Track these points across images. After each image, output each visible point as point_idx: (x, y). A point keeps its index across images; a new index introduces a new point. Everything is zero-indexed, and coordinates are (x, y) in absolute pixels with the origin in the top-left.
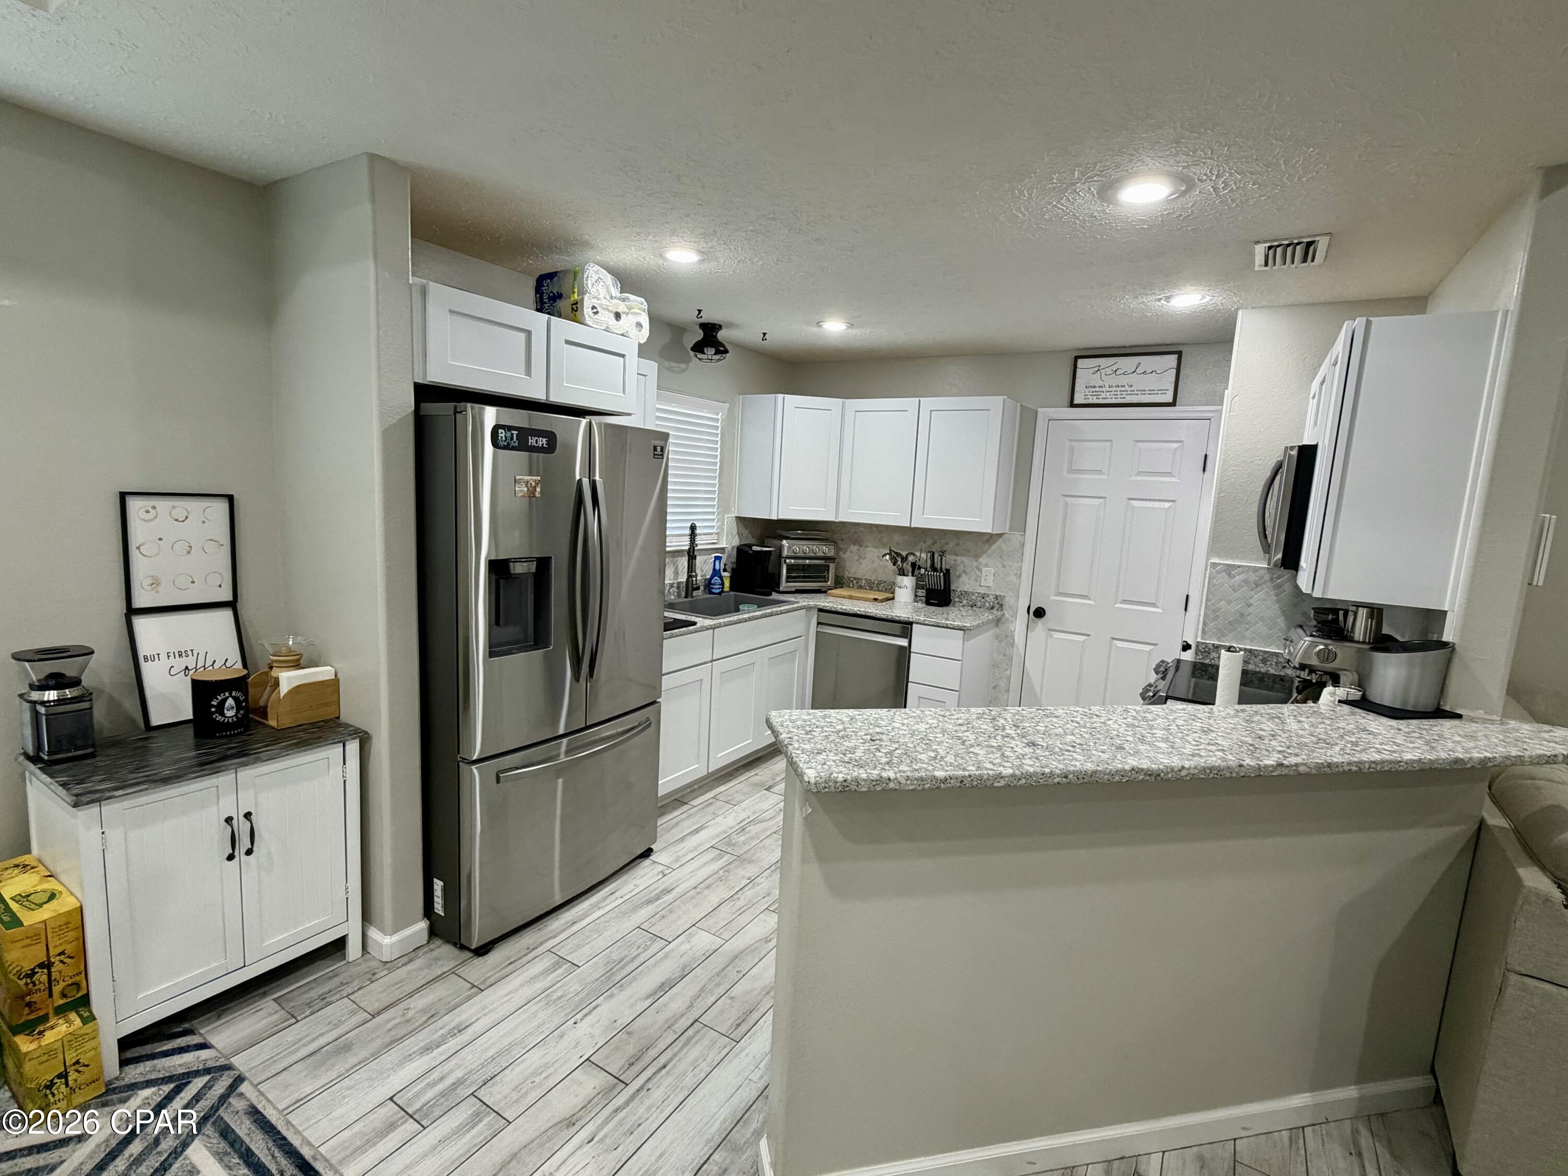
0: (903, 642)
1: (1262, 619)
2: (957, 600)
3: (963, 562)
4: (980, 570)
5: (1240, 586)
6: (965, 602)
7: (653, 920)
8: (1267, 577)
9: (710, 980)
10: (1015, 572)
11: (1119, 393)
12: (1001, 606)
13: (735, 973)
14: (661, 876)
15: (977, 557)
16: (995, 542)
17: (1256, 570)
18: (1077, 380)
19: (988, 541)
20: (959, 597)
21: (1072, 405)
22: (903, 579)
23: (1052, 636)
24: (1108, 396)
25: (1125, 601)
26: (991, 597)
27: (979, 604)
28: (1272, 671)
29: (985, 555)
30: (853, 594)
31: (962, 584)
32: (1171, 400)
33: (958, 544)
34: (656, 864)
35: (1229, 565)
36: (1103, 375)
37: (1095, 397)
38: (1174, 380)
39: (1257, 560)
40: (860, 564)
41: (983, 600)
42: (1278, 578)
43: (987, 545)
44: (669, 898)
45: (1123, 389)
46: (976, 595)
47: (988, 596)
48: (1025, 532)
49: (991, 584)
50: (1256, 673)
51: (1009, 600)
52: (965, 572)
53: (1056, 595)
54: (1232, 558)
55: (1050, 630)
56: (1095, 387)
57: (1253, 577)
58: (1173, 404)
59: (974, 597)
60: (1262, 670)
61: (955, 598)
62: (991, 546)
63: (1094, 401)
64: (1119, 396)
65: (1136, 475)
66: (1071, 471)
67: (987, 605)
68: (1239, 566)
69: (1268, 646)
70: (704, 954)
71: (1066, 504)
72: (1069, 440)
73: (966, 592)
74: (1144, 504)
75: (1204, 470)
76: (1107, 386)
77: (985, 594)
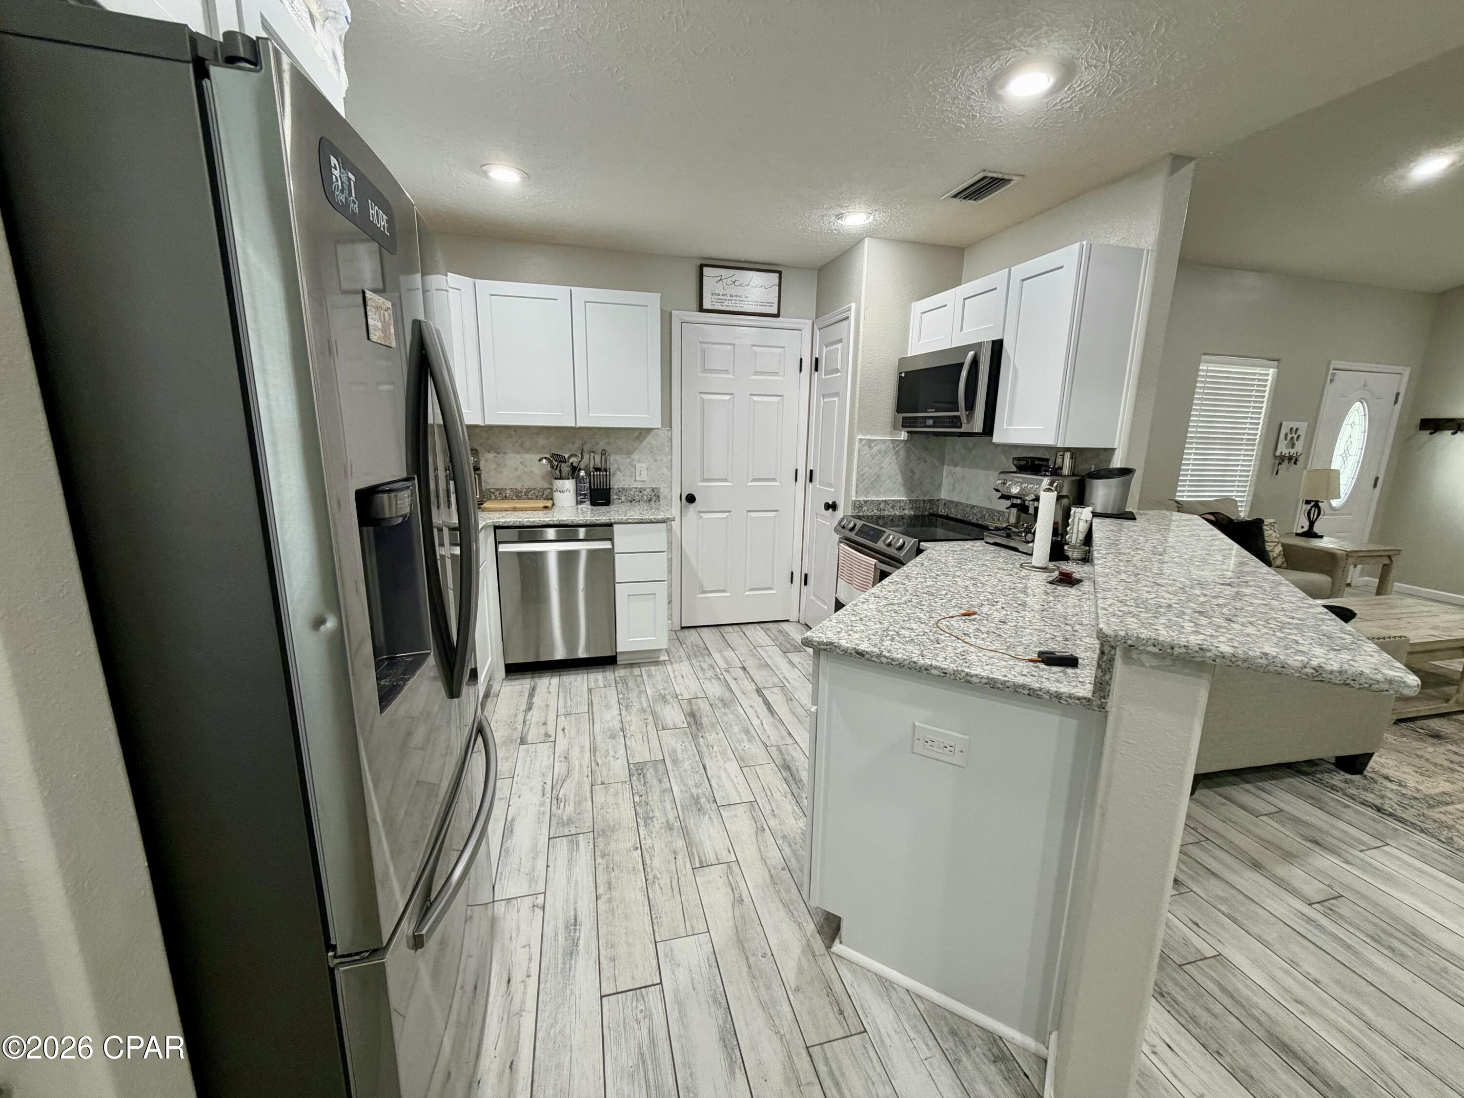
0: (607, 545)
1: (889, 477)
2: (615, 497)
3: (616, 460)
4: (634, 467)
5: (876, 455)
6: (623, 498)
7: (606, 973)
8: (891, 446)
9: (756, 989)
10: (666, 464)
11: (738, 302)
12: (658, 497)
13: (763, 960)
14: (539, 912)
15: (629, 453)
16: (645, 438)
17: (884, 442)
18: (705, 287)
19: (638, 438)
20: (617, 494)
21: (701, 309)
22: (564, 484)
23: (701, 517)
24: (730, 304)
25: (754, 480)
26: (648, 490)
27: (637, 498)
28: (898, 513)
29: (637, 452)
30: (517, 506)
31: (618, 482)
32: (776, 312)
33: (609, 443)
34: (514, 902)
35: (869, 440)
36: (725, 285)
37: (719, 304)
38: (777, 295)
39: (885, 434)
40: (500, 473)
41: (641, 494)
42: (897, 447)
43: (638, 442)
44: (585, 932)
45: (741, 299)
46: (634, 490)
47: (645, 490)
48: (671, 427)
49: (645, 479)
50: (889, 516)
51: (664, 491)
52: (619, 469)
53: (702, 482)
54: (871, 434)
55: (699, 512)
56: (719, 295)
57: (883, 447)
58: (777, 316)
59: (632, 493)
60: (892, 514)
61: (614, 497)
62: (641, 442)
63: (718, 307)
64: (738, 305)
65: (754, 375)
66: (705, 370)
67: (645, 498)
68: (876, 440)
69: (893, 496)
70: (710, 966)
71: (703, 400)
72: (701, 342)
73: (623, 489)
74: (765, 399)
75: (801, 370)
76: (729, 295)
77: (641, 488)
